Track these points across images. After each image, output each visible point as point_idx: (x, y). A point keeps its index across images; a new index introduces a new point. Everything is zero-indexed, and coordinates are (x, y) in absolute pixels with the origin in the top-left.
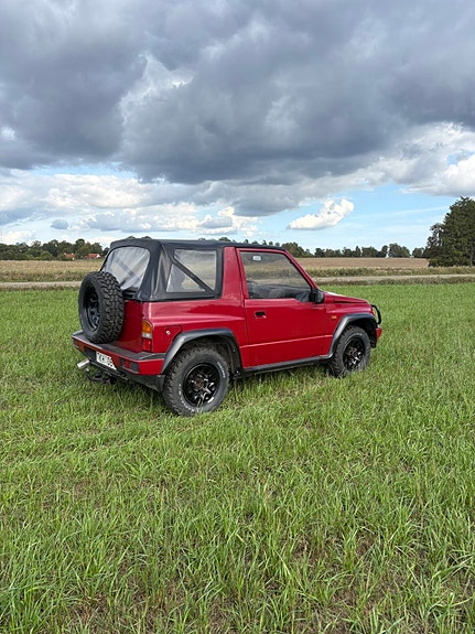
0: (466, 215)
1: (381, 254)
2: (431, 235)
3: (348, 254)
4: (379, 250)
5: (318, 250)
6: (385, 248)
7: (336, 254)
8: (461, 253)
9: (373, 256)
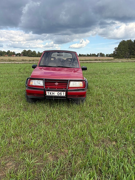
0: (124, 45)
1: (97, 56)
2: (114, 51)
3: (88, 56)
4: (97, 54)
5: (80, 54)
6: (98, 54)
7: (85, 56)
8: (122, 56)
9: (95, 56)
